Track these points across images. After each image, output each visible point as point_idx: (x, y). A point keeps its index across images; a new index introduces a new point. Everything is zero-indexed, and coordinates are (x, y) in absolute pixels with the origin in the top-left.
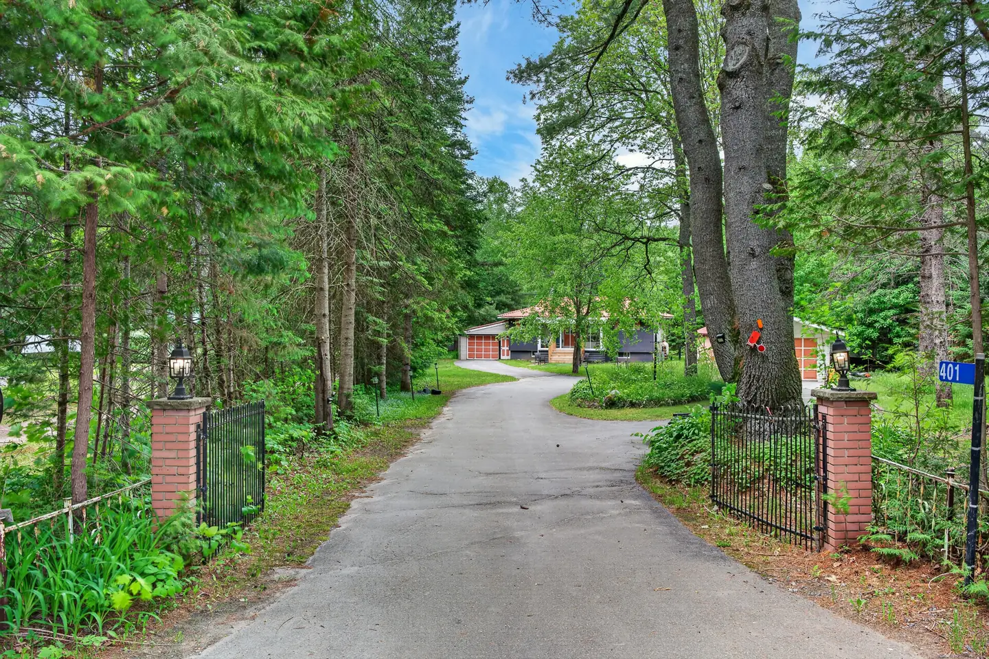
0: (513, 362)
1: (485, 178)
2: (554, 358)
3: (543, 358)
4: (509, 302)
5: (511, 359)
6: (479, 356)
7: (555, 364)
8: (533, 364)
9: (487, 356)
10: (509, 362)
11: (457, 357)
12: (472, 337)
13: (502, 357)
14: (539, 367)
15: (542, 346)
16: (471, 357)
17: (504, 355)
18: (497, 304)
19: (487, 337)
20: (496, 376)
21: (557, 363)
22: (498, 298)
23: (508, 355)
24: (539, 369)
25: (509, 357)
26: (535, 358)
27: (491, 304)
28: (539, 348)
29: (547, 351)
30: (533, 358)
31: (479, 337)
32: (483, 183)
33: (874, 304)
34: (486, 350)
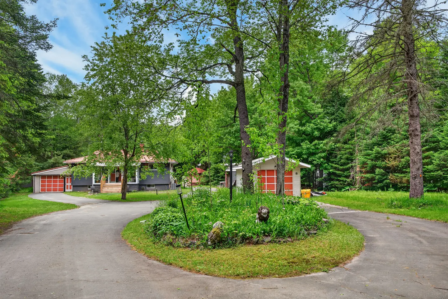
0: (75, 193)
1: (56, 75)
2: (104, 190)
3: (97, 190)
4: (71, 154)
5: (73, 191)
6: (49, 190)
7: (105, 194)
8: (90, 194)
9: (55, 190)
10: (72, 193)
11: (32, 191)
12: (43, 177)
13: (66, 190)
14: (94, 196)
15: (96, 182)
16: (43, 191)
17: (67, 189)
18: (64, 156)
19: (56, 176)
20: (61, 204)
21: (107, 193)
22: (65, 152)
23: (70, 189)
24: (95, 198)
25: (71, 190)
26: (91, 190)
27: (59, 155)
28: (94, 183)
29: (100, 185)
30: (89, 190)
31: (49, 177)
32: (55, 78)
33: (313, 149)
34: (54, 186)
